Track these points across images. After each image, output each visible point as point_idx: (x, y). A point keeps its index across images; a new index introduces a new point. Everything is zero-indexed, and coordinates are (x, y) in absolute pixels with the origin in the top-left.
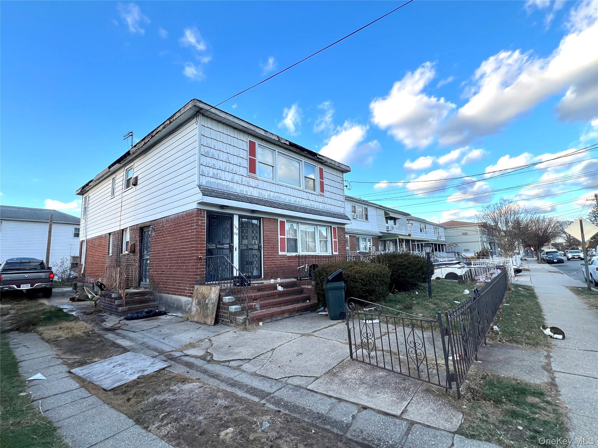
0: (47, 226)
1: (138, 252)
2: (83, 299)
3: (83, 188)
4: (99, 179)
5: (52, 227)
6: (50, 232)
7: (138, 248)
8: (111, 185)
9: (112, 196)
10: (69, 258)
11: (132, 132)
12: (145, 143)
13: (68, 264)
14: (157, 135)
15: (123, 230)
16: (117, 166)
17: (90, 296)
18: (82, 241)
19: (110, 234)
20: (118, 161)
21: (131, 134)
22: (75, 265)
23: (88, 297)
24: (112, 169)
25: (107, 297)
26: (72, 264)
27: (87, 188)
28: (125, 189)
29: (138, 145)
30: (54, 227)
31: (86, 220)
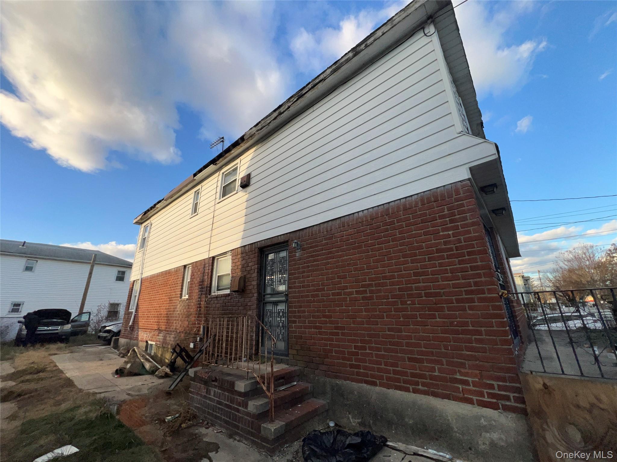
0: (87, 268)
1: (255, 291)
2: (137, 371)
3: (145, 213)
4: (171, 197)
5: (94, 269)
6: (91, 273)
7: (255, 283)
8: (192, 201)
9: (192, 214)
10: (107, 305)
11: (223, 138)
12: (280, 114)
13: (104, 313)
14: (310, 93)
15: (213, 258)
16: (212, 167)
17: (147, 366)
18: (134, 281)
19: (185, 266)
20: (213, 162)
21: (222, 140)
22: (113, 313)
23: (143, 366)
24: (200, 176)
25: (215, 386)
26: (109, 312)
27: (150, 214)
28: (220, 199)
29: (263, 122)
30: (96, 269)
31: (144, 253)
